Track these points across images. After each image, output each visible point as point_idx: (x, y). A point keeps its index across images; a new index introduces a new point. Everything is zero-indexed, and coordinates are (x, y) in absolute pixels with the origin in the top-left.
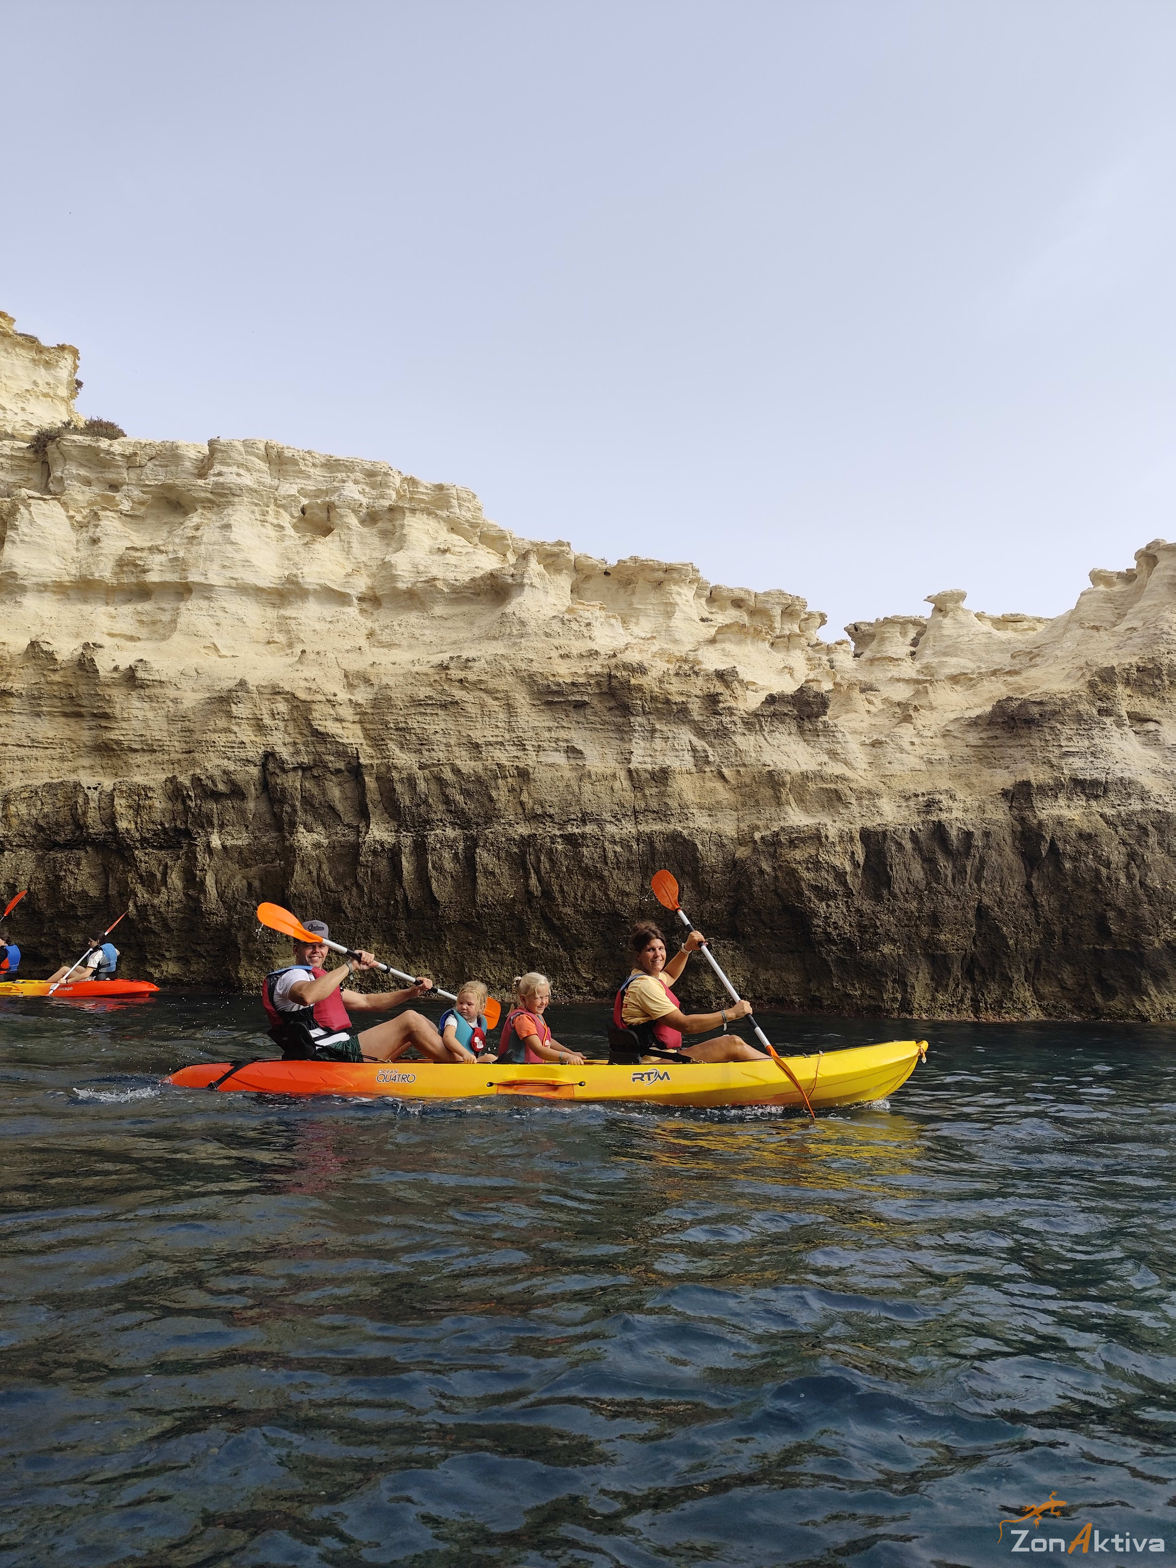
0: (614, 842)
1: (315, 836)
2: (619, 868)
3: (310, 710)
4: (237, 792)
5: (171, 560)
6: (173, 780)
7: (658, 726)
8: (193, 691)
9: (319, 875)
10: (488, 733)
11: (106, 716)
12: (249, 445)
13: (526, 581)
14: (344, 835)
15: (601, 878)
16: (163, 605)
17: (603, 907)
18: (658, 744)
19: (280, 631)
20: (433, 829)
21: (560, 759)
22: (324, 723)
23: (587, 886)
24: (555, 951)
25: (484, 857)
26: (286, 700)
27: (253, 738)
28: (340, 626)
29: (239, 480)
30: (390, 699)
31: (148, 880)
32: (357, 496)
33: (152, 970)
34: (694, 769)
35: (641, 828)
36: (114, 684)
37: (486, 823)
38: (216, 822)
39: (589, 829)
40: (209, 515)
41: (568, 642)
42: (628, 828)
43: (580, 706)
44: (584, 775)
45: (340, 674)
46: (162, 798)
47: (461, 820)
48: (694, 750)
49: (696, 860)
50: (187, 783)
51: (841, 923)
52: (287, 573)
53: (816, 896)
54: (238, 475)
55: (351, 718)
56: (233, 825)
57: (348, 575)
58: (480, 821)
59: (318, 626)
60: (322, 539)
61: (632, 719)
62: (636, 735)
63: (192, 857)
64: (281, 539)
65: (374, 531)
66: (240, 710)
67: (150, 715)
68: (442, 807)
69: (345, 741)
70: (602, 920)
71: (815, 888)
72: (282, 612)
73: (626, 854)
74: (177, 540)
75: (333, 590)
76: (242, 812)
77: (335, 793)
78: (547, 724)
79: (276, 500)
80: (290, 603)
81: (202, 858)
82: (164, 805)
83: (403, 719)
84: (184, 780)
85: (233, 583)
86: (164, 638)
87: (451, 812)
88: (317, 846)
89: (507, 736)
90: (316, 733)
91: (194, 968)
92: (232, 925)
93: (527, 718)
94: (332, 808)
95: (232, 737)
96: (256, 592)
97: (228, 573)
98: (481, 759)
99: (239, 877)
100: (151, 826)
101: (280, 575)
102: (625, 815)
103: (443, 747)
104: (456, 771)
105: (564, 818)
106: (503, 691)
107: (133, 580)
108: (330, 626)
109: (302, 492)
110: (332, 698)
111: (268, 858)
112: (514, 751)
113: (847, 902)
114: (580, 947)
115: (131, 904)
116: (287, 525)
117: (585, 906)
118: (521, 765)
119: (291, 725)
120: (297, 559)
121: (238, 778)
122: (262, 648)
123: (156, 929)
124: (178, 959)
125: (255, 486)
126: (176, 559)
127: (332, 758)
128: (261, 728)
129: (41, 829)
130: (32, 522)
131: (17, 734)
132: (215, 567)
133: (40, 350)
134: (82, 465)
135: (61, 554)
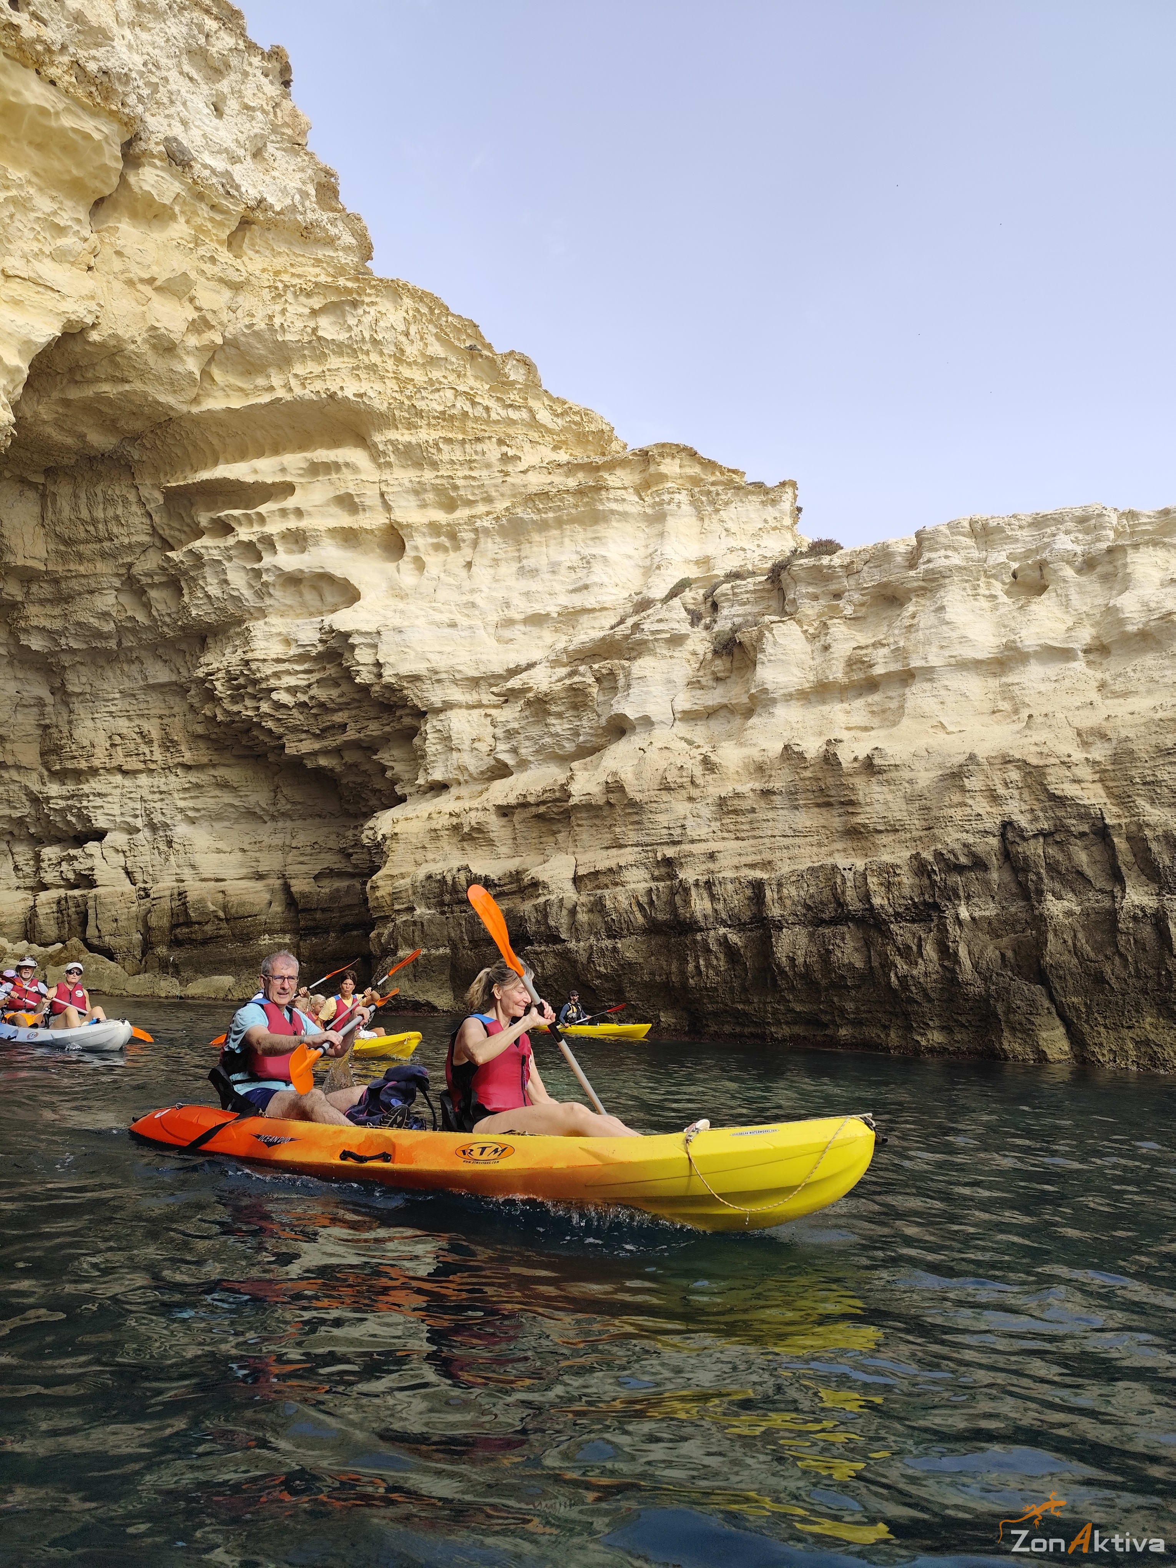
1: (1066, 903)
3: (1044, 774)
4: (979, 864)
5: (893, 651)
6: (916, 856)
8: (926, 770)
9: (1075, 945)
11: (852, 803)
12: (953, 527)
14: (1097, 901)
16: (890, 694)
19: (1004, 699)
22: (1061, 786)
26: (1018, 768)
27: (989, 809)
28: (1067, 683)
29: (947, 562)
30: (1133, 752)
31: (905, 952)
32: (1070, 546)
33: (919, 1038)
36: (856, 773)
38: (962, 894)
40: (923, 602)
45: (1071, 733)
46: (909, 874)
50: (931, 859)
52: (1004, 640)
54: (946, 557)
55: (1090, 778)
56: (979, 897)
57: (1069, 629)
59: (1042, 688)
60: (1037, 599)
63: (943, 929)
64: (995, 608)
65: (1093, 577)
66: (973, 783)
67: (890, 797)
69: (1086, 802)
72: (1004, 680)
74: (896, 632)
75: (1055, 648)
76: (987, 883)
77: (1082, 857)
79: (985, 572)
80: (1011, 669)
81: (953, 930)
82: (911, 881)
83: (1150, 772)
84: (928, 855)
85: (953, 661)
86: (894, 724)
88: (1069, 913)
90: (1053, 797)
91: (958, 1037)
92: (990, 996)
94: (1080, 873)
95: (968, 811)
96: (975, 666)
97: (947, 653)
99: (991, 947)
100: (902, 901)
101: (998, 643)
107: (862, 676)
108: (1057, 685)
109: (1012, 557)
110: (1067, 759)
111: (1019, 927)
115: (892, 975)
116: (1000, 593)
119: (1026, 792)
120: (1013, 624)
121: (979, 850)
122: (987, 719)
123: (918, 998)
124: (942, 1028)
125: (964, 564)
126: (898, 649)
127: (1074, 822)
128: (994, 798)
129: (808, 908)
130: (775, 643)
131: (782, 827)
132: (934, 649)
133: (767, 492)
134: (809, 584)
135: (800, 666)
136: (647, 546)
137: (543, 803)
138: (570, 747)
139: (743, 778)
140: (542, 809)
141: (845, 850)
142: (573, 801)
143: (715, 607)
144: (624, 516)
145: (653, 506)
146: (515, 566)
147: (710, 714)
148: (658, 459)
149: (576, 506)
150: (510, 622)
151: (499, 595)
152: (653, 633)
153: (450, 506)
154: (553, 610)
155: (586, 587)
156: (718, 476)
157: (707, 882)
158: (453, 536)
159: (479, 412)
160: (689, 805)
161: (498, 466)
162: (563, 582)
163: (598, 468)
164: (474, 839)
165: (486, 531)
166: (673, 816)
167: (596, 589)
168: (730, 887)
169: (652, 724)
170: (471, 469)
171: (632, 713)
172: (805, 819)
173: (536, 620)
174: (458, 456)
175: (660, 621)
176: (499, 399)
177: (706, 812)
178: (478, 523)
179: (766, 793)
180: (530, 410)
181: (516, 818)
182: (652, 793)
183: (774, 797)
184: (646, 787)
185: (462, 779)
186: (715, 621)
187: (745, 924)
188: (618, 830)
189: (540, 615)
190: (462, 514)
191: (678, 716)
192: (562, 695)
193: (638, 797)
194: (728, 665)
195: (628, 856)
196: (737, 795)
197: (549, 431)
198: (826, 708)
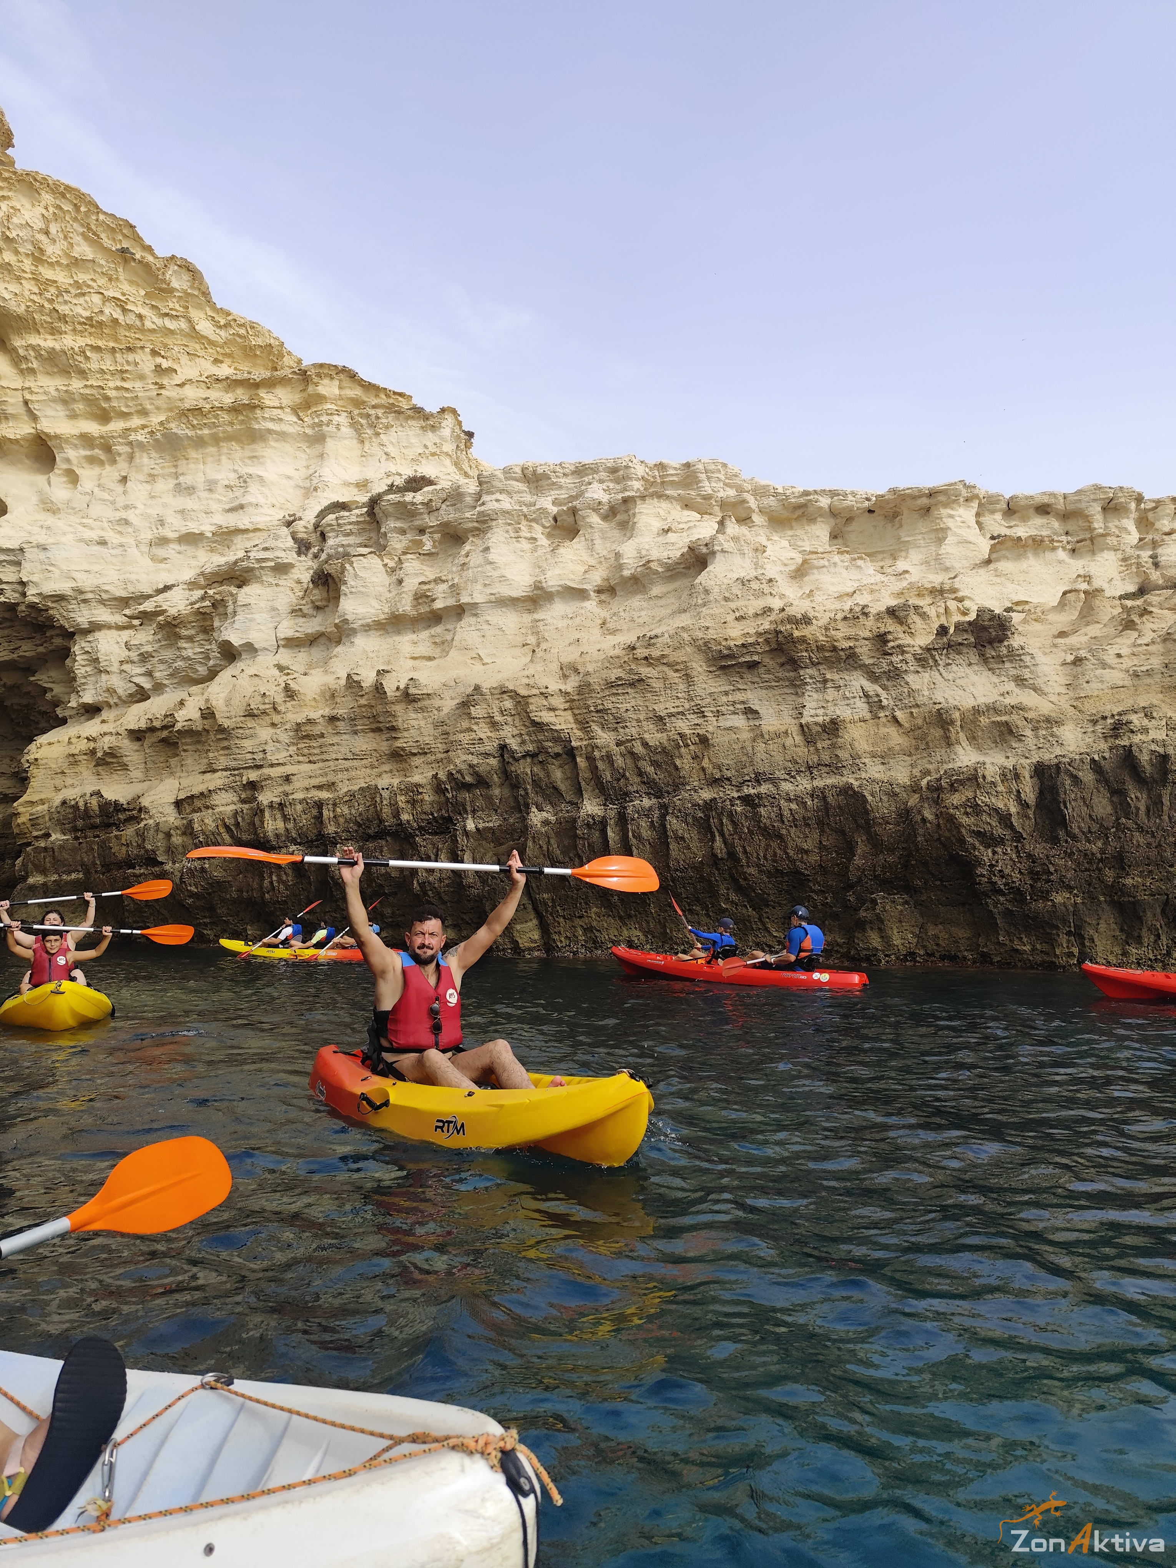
0: (789, 800)
1: (544, 814)
2: (796, 826)
3: (528, 704)
4: (482, 782)
5: (450, 587)
6: (435, 776)
7: (828, 676)
8: (452, 699)
9: (548, 850)
10: (669, 705)
11: (393, 729)
12: (507, 472)
13: (716, 548)
14: (568, 811)
15: (780, 837)
16: (447, 627)
17: (785, 866)
18: (831, 694)
19: (532, 634)
20: (632, 801)
21: (739, 721)
22: (540, 714)
23: (768, 846)
24: (745, 911)
25: (673, 823)
26: (511, 697)
27: (489, 734)
28: (578, 621)
29: (496, 505)
30: (590, 684)
32: (600, 495)
34: (868, 716)
35: (816, 783)
36: (396, 701)
37: (675, 791)
38: (469, 808)
39: (764, 788)
40: (476, 542)
41: (747, 603)
42: (804, 784)
43: (752, 666)
44: (758, 735)
45: (555, 667)
46: (430, 792)
47: (654, 789)
48: (867, 696)
49: (867, 812)
50: (445, 778)
51: (1007, 871)
52: (536, 580)
53: (981, 843)
54: (497, 500)
55: (562, 707)
56: (483, 811)
57: (587, 571)
58: (670, 789)
59: (561, 624)
60: (567, 543)
61: (802, 672)
62: (808, 688)
63: (455, 840)
64: (534, 550)
65: (613, 524)
66: (478, 711)
67: (422, 723)
68: (637, 779)
69: (558, 727)
70: (786, 879)
71: (978, 834)
72: (534, 616)
73: (802, 811)
74: (454, 569)
75: (573, 588)
76: (489, 799)
77: (558, 774)
78: (723, 689)
79: (525, 516)
80: (539, 607)
81: (462, 840)
82: (431, 798)
83: (600, 702)
84: (442, 776)
85: (493, 598)
87: (644, 783)
88: (546, 823)
89: (687, 706)
90: (535, 724)
92: (483, 896)
93: (704, 686)
94: (556, 788)
95: (473, 735)
96: (511, 602)
97: (489, 591)
98: (666, 730)
99: (490, 854)
100: (424, 817)
101: (532, 582)
102: (799, 772)
103: (634, 723)
104: (645, 745)
105: (740, 780)
106: (682, 662)
107: (428, 609)
108: (570, 621)
109: (555, 502)
110: (544, 691)
111: (516, 836)
112: (694, 719)
113: (1016, 847)
114: (767, 906)
116: (539, 536)
117: (768, 865)
118: (701, 732)
119: (516, 718)
120: (544, 565)
121: (481, 769)
122: (517, 652)
125: (512, 507)
126: (453, 585)
127: (550, 744)
128: (494, 725)
129: (359, 825)
130: (356, 576)
131: (344, 750)
132: (479, 587)
133: (427, 417)
134: (398, 519)
135: (378, 598)
136: (308, 467)
137: (164, 727)
138: (202, 670)
139: (320, 705)
140: (165, 734)
141: (391, 771)
142: (178, 726)
143: (323, 536)
144: (282, 436)
145: (313, 426)
146: (172, 482)
147: (312, 641)
148: (316, 379)
149: (231, 424)
150: (163, 541)
151: (153, 512)
152: (259, 561)
153: (104, 417)
154: (207, 529)
155: (242, 507)
156: (383, 399)
157: (280, 804)
158: (107, 448)
159: (131, 319)
160: (271, 730)
161: (151, 378)
162: (220, 501)
163: (257, 385)
164: (108, 764)
165: (141, 445)
166: (257, 741)
167: (251, 510)
168: (299, 807)
169: (256, 650)
170: (123, 379)
171: (236, 640)
172: (364, 743)
173: (191, 539)
174: (108, 364)
175: (266, 549)
176: (154, 307)
177: (285, 737)
178: (132, 437)
179: (333, 719)
180: (190, 321)
181: (147, 742)
182: (239, 719)
183: (338, 723)
184: (233, 714)
185: (112, 702)
186: (322, 551)
187: (312, 841)
188: (211, 755)
189: (195, 534)
190: (116, 426)
191: (281, 643)
192: (191, 619)
193: (227, 723)
194: (325, 594)
195: (216, 780)
196: (310, 722)
197: (212, 343)
198: (398, 638)
